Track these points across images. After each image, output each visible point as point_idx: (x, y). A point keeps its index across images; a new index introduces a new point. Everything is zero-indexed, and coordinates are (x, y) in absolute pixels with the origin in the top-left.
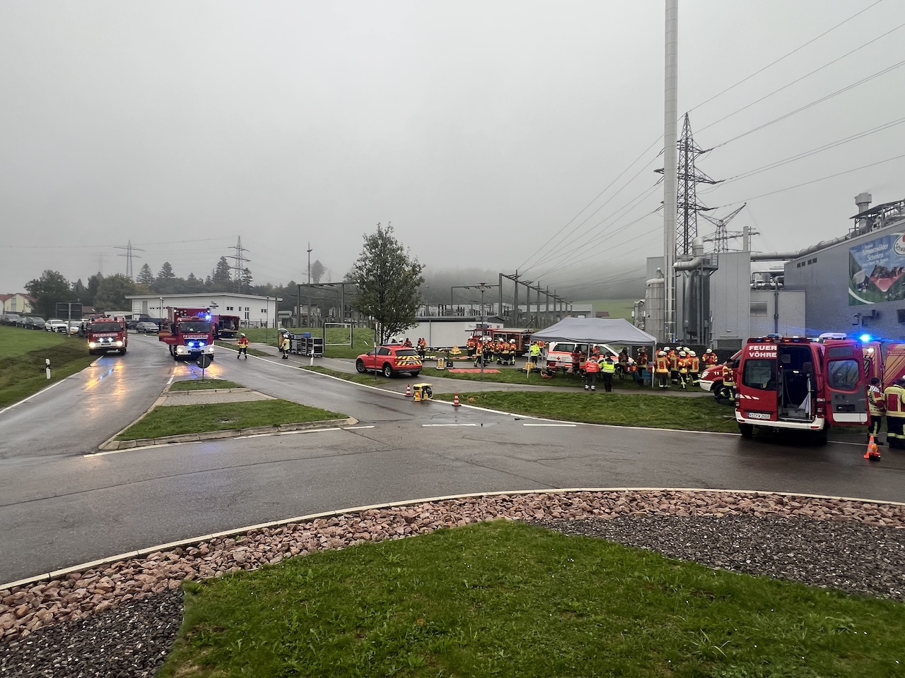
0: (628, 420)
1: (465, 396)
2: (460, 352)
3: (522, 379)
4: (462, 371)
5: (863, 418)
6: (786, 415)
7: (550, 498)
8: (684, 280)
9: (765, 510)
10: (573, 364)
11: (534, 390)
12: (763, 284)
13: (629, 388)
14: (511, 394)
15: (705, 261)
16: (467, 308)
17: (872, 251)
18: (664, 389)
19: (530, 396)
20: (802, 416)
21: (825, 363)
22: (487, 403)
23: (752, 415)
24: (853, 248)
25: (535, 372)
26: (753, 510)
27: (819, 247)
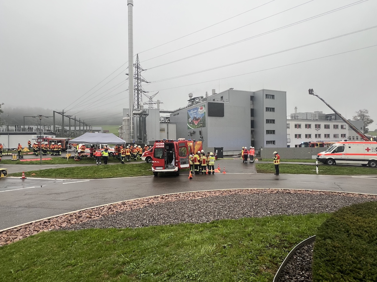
0: (113, 176)
1: (29, 173)
2: (29, 150)
3: (64, 162)
4: (29, 160)
5: (187, 166)
6: (167, 167)
7: (71, 216)
8: (137, 118)
9: (157, 202)
10: (90, 153)
11: (70, 167)
12: (164, 121)
13: (115, 162)
14: (58, 170)
15: (144, 111)
16: (34, 127)
17: (193, 112)
18: (129, 161)
19: (68, 169)
20: (172, 167)
21: (178, 148)
22: (43, 175)
23: (157, 168)
24: (188, 111)
25: (71, 158)
26: (153, 203)
27: (180, 110)
